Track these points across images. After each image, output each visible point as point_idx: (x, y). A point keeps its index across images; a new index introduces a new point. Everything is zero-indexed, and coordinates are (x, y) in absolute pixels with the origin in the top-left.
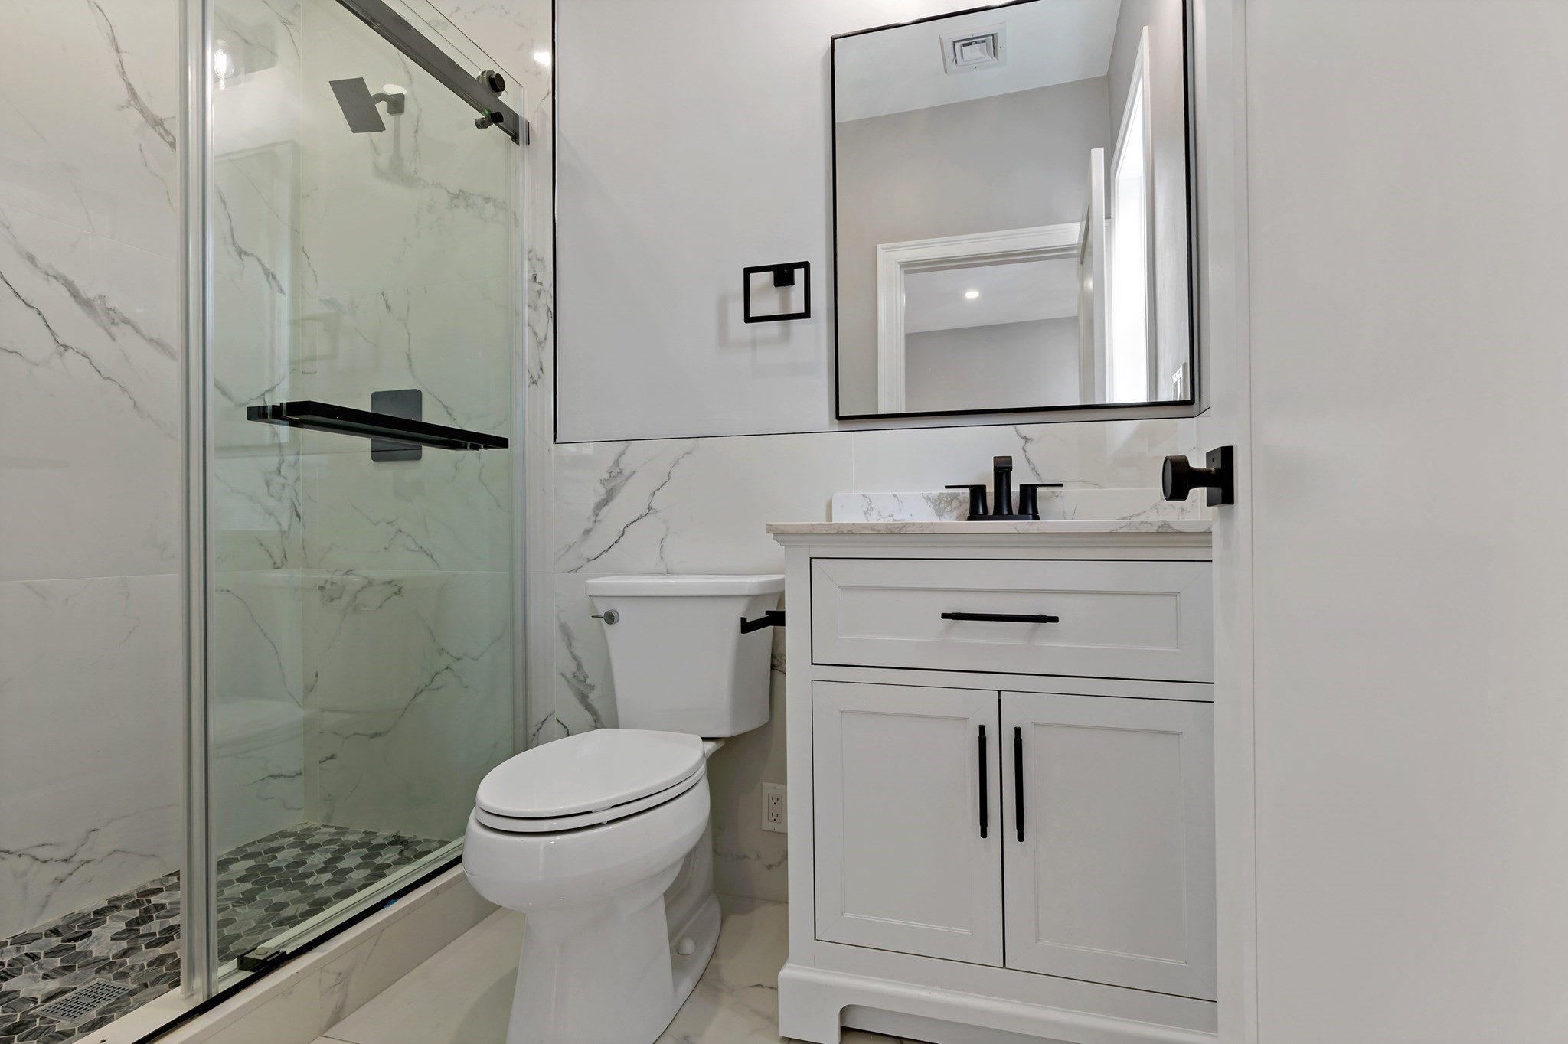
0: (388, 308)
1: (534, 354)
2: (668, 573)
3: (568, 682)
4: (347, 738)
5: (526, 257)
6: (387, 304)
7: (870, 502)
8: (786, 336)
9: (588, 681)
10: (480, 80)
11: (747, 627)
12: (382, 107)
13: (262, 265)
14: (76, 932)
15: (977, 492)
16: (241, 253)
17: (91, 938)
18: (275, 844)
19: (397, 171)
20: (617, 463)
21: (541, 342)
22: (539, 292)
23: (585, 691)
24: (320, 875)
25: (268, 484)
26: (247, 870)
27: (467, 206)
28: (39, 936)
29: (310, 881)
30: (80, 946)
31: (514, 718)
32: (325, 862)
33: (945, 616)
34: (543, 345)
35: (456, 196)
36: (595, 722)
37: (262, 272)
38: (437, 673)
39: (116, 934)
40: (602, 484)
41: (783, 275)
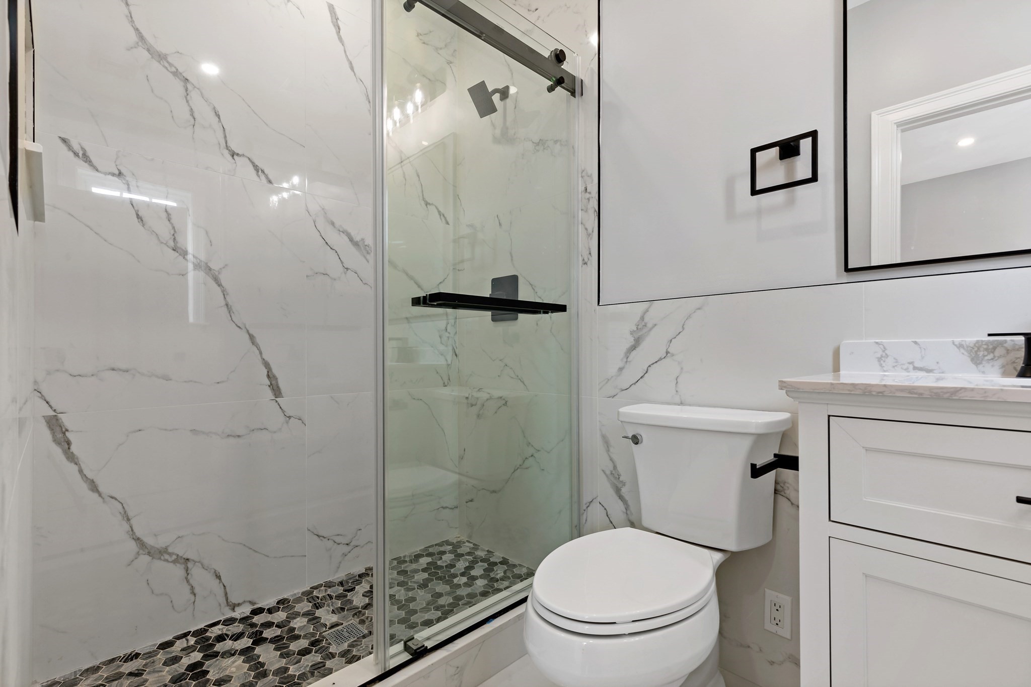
0: (500, 224)
1: (586, 244)
2: (682, 404)
3: (607, 476)
4: (479, 490)
5: (580, 176)
6: (500, 223)
7: (885, 349)
8: (791, 202)
9: (621, 479)
10: (550, 59)
11: (756, 472)
12: (496, 98)
13: (437, 209)
14: (350, 586)
16: (427, 204)
17: (355, 591)
18: (442, 549)
19: (505, 137)
20: (642, 318)
21: (590, 234)
22: (589, 199)
23: (620, 485)
24: (461, 577)
25: (440, 337)
26: (427, 564)
27: (544, 149)
28: (334, 584)
29: (456, 581)
30: (350, 595)
31: (571, 496)
32: (465, 568)
34: (591, 236)
35: (538, 144)
36: (626, 509)
37: (437, 213)
38: (526, 458)
39: (365, 592)
40: (631, 334)
41: (789, 148)
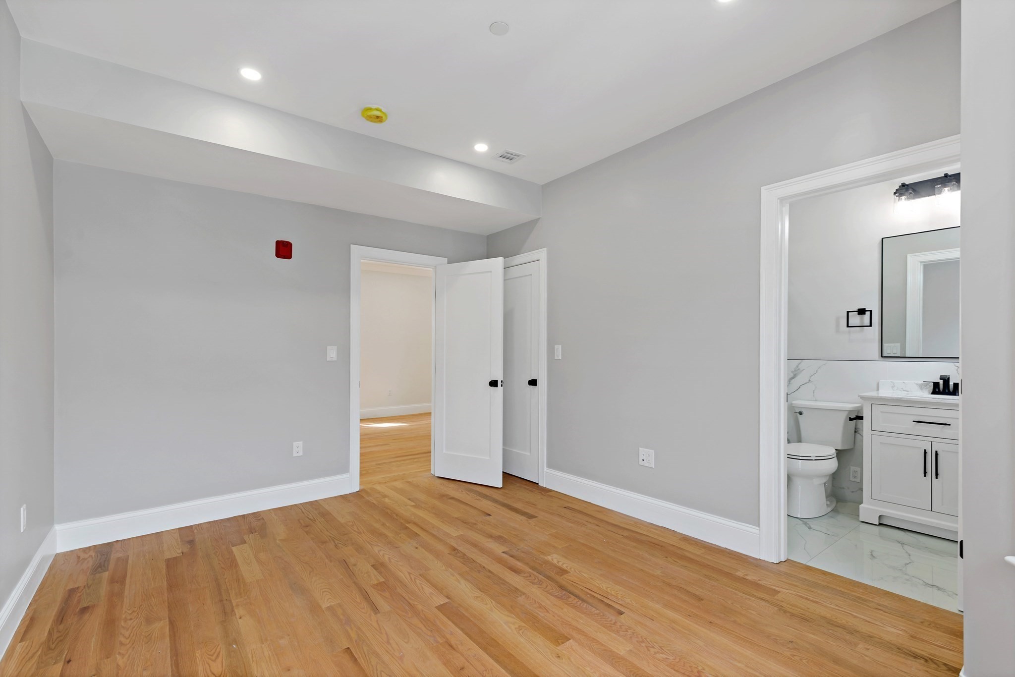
2: (816, 401)
7: (894, 384)
8: (862, 332)
11: (851, 419)
15: (936, 385)
20: (797, 366)
33: (914, 421)
40: (792, 372)
41: (862, 312)
